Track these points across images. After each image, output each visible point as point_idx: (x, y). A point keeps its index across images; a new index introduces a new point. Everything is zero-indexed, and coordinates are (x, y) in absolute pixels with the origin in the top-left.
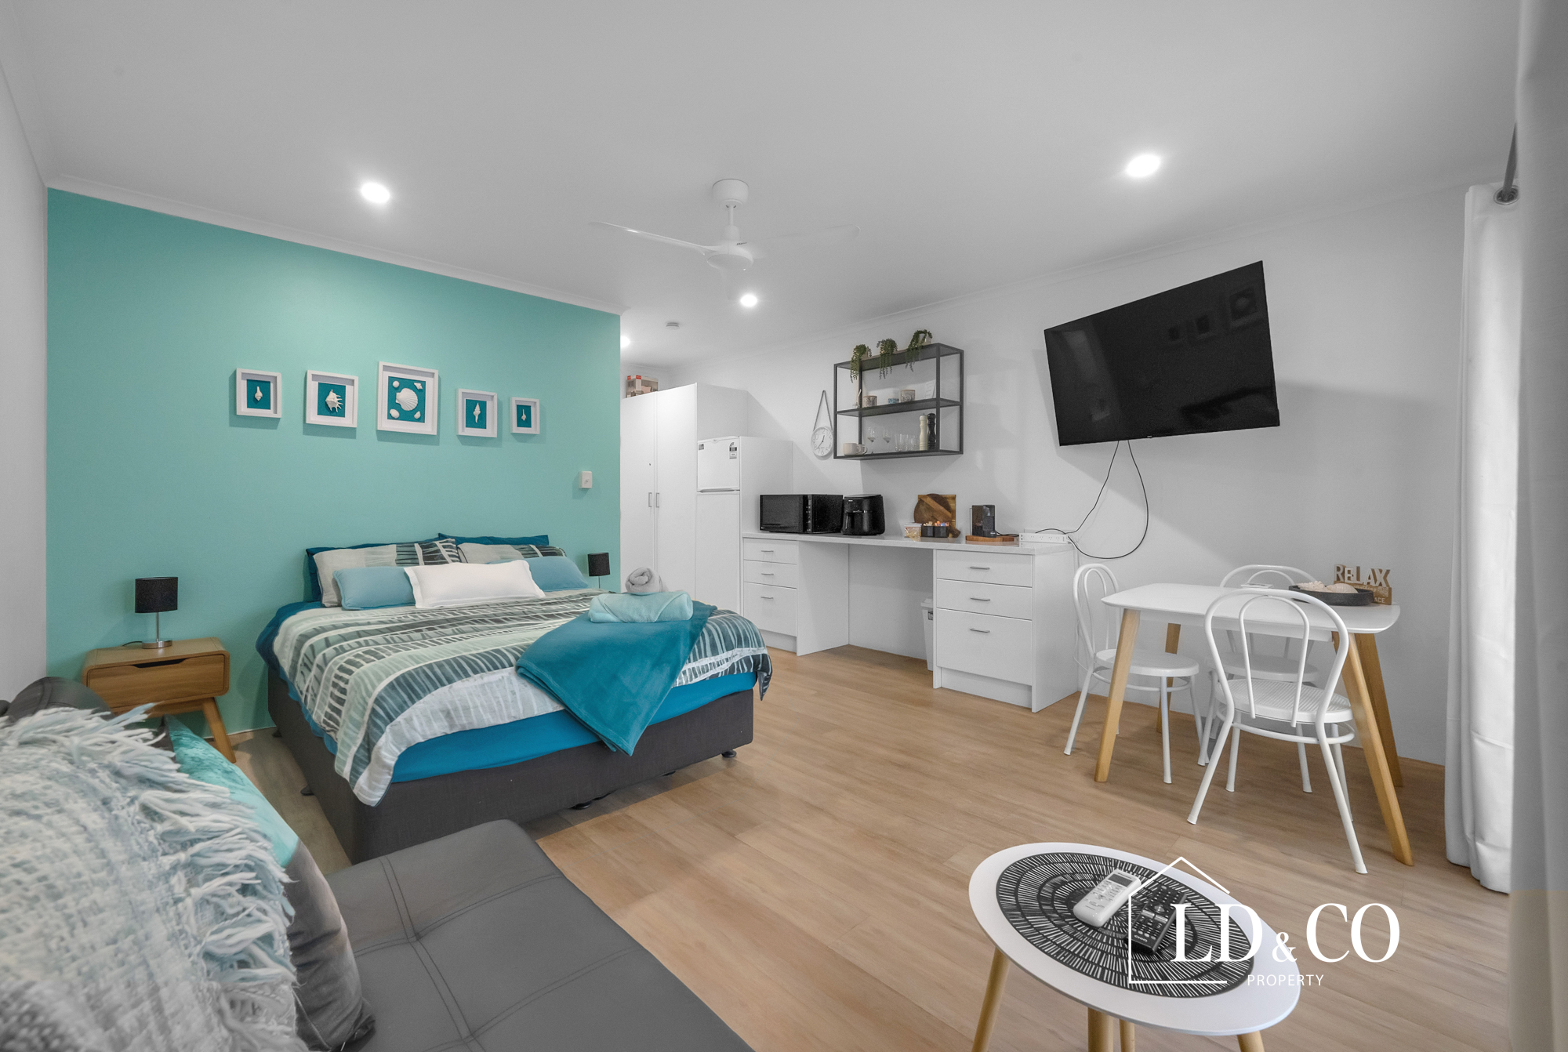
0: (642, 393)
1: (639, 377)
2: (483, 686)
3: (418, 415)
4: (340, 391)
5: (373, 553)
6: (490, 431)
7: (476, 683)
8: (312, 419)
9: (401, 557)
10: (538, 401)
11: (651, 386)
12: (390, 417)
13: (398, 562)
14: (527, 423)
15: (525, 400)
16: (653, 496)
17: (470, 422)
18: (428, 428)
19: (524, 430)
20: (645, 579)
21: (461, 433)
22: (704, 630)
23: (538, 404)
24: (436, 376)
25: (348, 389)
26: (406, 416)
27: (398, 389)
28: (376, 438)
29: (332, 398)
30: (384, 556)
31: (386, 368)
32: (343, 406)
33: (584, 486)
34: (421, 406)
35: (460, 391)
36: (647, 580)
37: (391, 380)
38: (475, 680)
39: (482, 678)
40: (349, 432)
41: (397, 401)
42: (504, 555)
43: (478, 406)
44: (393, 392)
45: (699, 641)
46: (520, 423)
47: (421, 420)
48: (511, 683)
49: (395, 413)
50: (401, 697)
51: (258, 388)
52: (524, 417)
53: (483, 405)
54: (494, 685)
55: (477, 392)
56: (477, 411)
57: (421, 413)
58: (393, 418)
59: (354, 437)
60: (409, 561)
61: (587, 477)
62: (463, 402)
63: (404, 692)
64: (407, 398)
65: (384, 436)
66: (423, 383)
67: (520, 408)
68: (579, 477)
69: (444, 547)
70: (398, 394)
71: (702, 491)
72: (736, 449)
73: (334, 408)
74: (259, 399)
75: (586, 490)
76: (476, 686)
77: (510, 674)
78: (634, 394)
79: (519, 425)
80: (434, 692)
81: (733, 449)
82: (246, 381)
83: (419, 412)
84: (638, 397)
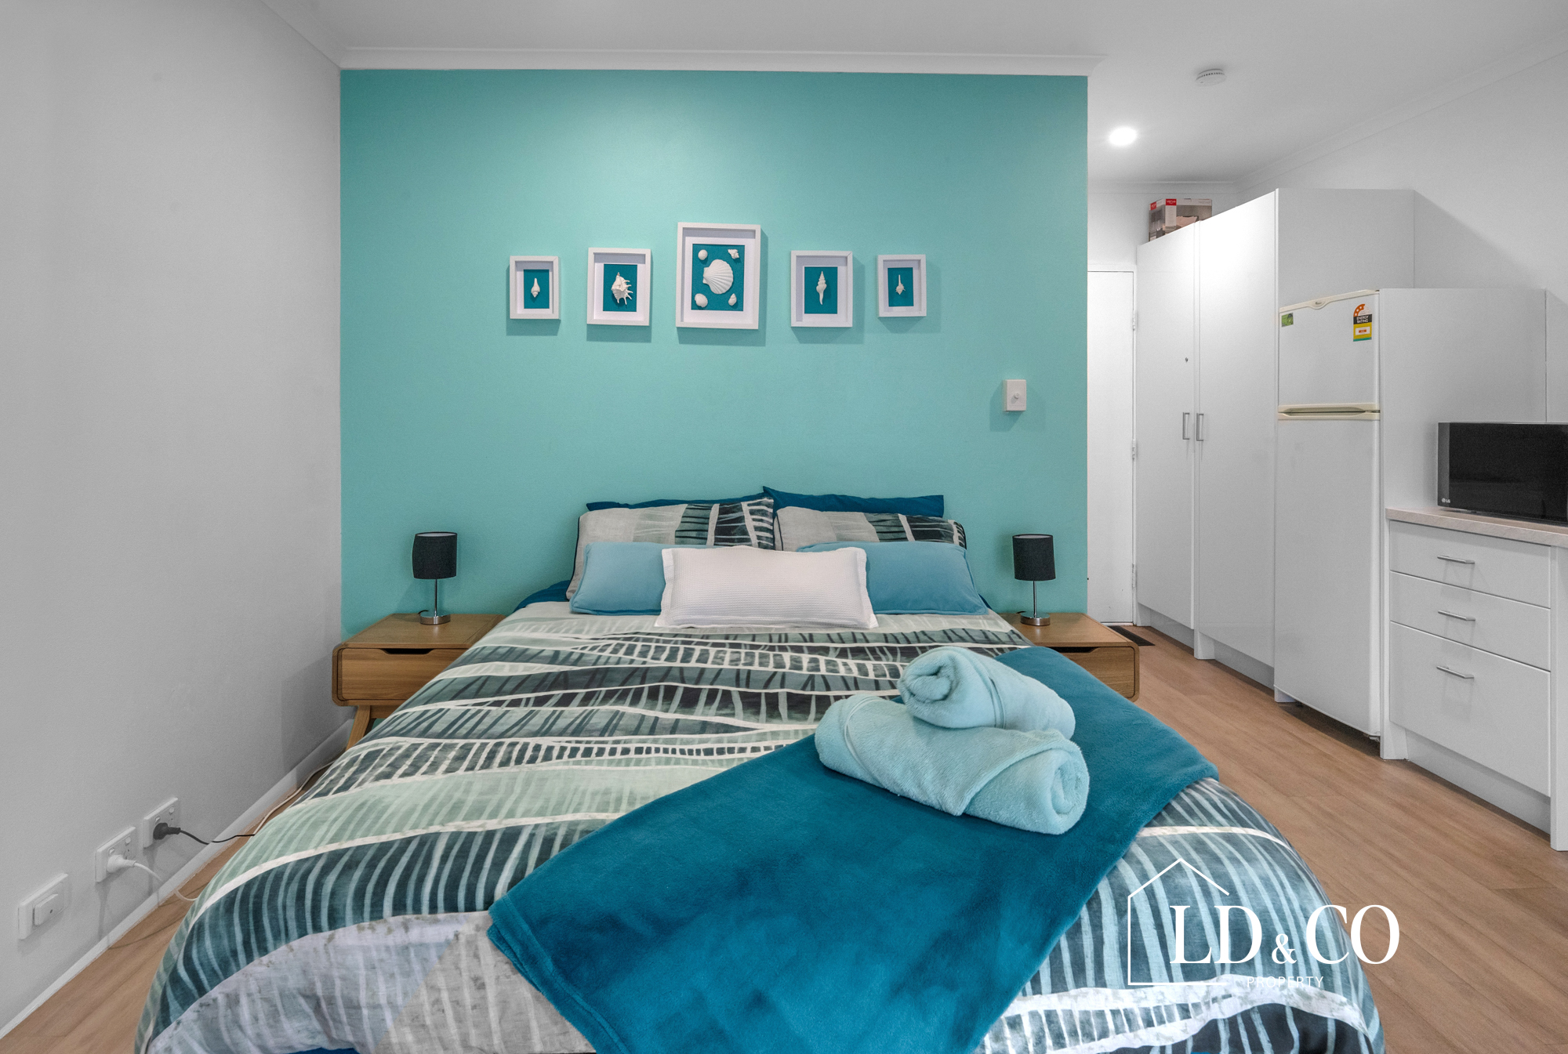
0: (1178, 227)
1: (1171, 202)
2: (405, 949)
3: (733, 300)
4: (630, 273)
5: (650, 517)
6: (843, 317)
7: (391, 941)
8: (595, 317)
9: (687, 526)
10: (923, 258)
11: (1194, 213)
12: (695, 306)
13: (679, 534)
14: (906, 299)
15: (901, 257)
16: (1192, 420)
17: (813, 304)
18: (746, 319)
19: (900, 311)
20: (940, 686)
21: (795, 324)
22: (1104, 889)
23: (923, 265)
24: (758, 235)
25: (640, 267)
26: (717, 302)
27: (706, 262)
28: (678, 340)
29: (620, 284)
30: (664, 523)
31: (688, 232)
32: (634, 295)
33: (1010, 408)
34: (738, 286)
35: (795, 254)
36: (945, 691)
37: (697, 248)
38: (390, 931)
39: (406, 928)
40: (642, 333)
41: (704, 282)
42: (844, 533)
43: (822, 277)
44: (699, 266)
45: (1078, 927)
46: (894, 299)
47: (738, 306)
48: (476, 956)
49: (701, 299)
50: (231, 936)
51: (536, 280)
52: (900, 288)
53: (831, 274)
54: (433, 955)
55: (821, 252)
56: (822, 285)
57: (737, 296)
58: (700, 308)
59: (648, 339)
60: (694, 534)
61: (1017, 390)
62: (798, 271)
63: (242, 925)
64: (718, 274)
65: (688, 335)
66: (741, 249)
67: (893, 273)
68: (1002, 389)
69: (752, 513)
70: (706, 269)
71: (1290, 412)
72: (1370, 318)
73: (622, 300)
74: (535, 294)
75: (1016, 414)
76: (387, 948)
77: (478, 929)
78: (1162, 233)
79: (891, 304)
80: (295, 943)
81: (1362, 319)
82: (523, 273)
83: (733, 296)
84: (1167, 235)
